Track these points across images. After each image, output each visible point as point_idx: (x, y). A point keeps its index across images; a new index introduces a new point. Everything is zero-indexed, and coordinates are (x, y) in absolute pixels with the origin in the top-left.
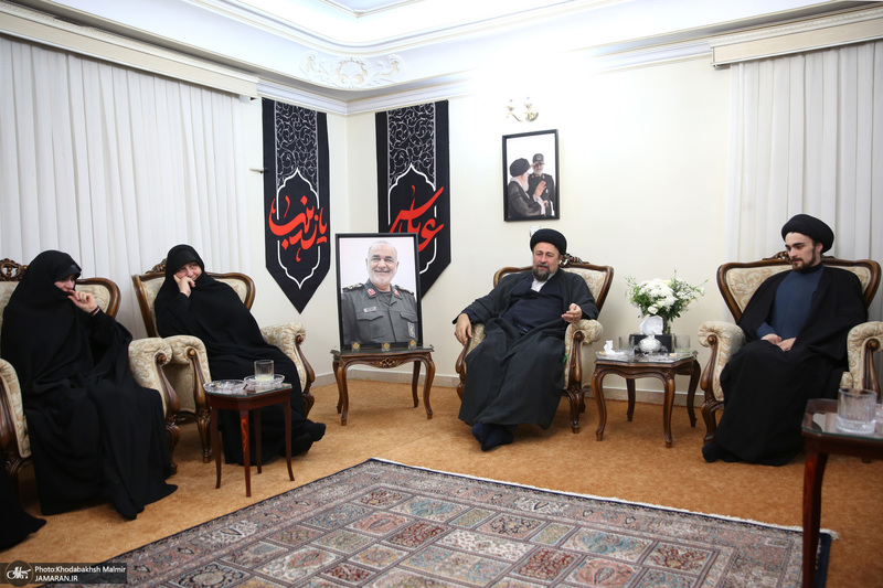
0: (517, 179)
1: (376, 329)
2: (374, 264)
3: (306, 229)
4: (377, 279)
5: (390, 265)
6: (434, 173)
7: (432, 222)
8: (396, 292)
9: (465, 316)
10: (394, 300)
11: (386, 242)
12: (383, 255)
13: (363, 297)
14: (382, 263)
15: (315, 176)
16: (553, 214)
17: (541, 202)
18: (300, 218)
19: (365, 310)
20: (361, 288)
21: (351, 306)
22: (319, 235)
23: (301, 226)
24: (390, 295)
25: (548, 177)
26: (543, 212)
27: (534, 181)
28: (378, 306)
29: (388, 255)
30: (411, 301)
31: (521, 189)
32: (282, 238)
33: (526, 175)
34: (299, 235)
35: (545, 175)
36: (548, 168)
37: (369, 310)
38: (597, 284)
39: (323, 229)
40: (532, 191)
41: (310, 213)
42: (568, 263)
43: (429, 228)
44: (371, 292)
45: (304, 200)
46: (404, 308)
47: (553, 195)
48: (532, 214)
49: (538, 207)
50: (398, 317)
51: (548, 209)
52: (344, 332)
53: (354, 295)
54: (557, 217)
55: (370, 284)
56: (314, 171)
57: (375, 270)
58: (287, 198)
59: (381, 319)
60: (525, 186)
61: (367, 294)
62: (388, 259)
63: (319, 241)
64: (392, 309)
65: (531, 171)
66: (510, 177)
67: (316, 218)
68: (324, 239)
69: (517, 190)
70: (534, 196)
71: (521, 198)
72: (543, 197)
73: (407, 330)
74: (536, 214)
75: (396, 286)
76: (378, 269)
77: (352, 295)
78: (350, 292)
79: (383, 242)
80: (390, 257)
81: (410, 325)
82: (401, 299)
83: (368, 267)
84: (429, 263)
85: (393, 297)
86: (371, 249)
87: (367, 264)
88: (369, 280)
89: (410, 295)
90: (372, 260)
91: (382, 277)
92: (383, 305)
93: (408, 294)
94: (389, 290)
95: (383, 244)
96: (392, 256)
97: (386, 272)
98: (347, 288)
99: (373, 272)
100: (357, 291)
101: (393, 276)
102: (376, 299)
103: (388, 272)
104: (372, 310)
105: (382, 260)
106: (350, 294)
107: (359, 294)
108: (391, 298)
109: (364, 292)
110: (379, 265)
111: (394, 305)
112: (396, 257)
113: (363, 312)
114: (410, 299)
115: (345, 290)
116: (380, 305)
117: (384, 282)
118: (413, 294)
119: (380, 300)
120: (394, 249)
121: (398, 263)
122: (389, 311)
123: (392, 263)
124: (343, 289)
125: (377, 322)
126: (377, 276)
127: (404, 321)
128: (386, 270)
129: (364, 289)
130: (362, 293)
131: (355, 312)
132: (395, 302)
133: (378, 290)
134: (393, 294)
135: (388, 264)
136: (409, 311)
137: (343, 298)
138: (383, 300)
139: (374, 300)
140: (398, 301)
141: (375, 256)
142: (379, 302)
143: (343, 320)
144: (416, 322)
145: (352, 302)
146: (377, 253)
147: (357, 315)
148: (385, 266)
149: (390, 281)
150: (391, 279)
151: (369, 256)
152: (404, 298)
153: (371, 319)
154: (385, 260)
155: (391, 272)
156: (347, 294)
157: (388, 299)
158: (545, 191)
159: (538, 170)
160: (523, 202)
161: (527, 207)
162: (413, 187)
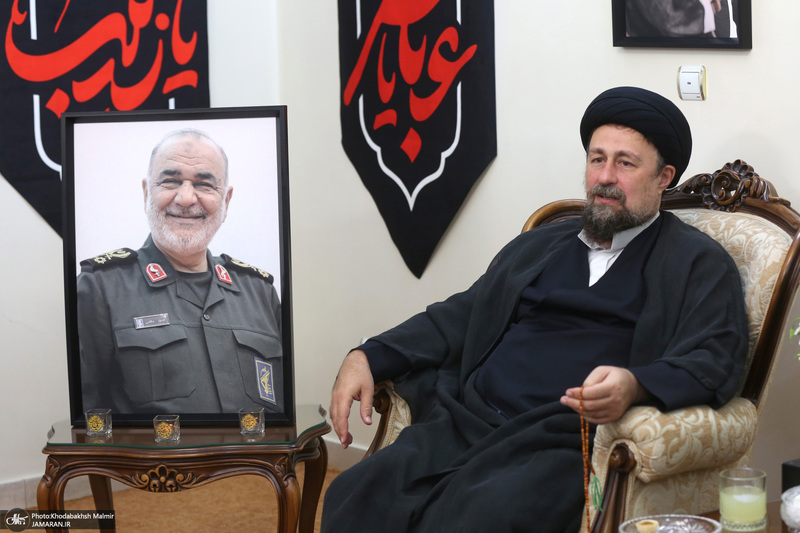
1: (168, 373)
2: (165, 194)
3: (129, 55)
4: (172, 238)
5: (209, 197)
8: (223, 274)
9: (361, 362)
10: (216, 294)
11: (198, 134)
12: (189, 168)
13: (132, 285)
14: (186, 193)
16: (734, 32)
18: (108, 29)
19: (140, 323)
20: (128, 262)
21: (101, 310)
22: (171, 68)
24: (207, 281)
26: (710, 24)
28: (172, 313)
29: (203, 168)
30: (266, 297)
32: (46, 88)
34: (106, 73)
37: (150, 323)
39: (183, 52)
42: (738, 196)
43: (448, 54)
44: (155, 271)
46: (245, 321)
48: (682, 30)
49: (696, 11)
50: (229, 345)
51: (721, 18)
52: (86, 378)
53: (109, 279)
55: (153, 251)
57: (168, 211)
59: (182, 349)
61: (144, 278)
62: (202, 181)
63: (174, 82)
64: (210, 320)
67: (162, 22)
68: (189, 78)
73: (251, 379)
74: (693, 29)
75: (223, 256)
76: (174, 210)
77: (106, 281)
78: (100, 272)
79: (191, 132)
80: (208, 176)
81: (261, 367)
82: (235, 293)
83: (148, 203)
84: (445, 155)
85: (214, 287)
86: (158, 154)
87: (146, 195)
88: (150, 239)
89: (263, 282)
90: (159, 184)
91: (186, 232)
92: (186, 310)
93: (256, 280)
94: (203, 267)
95: (188, 139)
96: (213, 172)
97: (196, 217)
98: (92, 260)
99: (162, 217)
100: (119, 269)
101: (216, 229)
102: (168, 293)
103: (202, 217)
104: (157, 322)
105: (187, 185)
106: (98, 278)
107: (122, 278)
108: (209, 288)
109: (137, 273)
110: (177, 199)
111: (218, 309)
112: (226, 174)
113: (134, 326)
114: (262, 295)
115: (87, 267)
116: (178, 308)
117: (189, 246)
118: (270, 280)
119: (178, 297)
120: (219, 153)
121: (231, 192)
122: (202, 327)
123: (212, 191)
124: (82, 263)
125: (170, 356)
126: (172, 230)
127: (243, 355)
128: (196, 211)
129: (136, 265)
130: (131, 274)
131: (111, 326)
132: (221, 302)
133: (172, 267)
134: (215, 280)
135: (202, 195)
136: (257, 329)
137: (81, 286)
138: (187, 294)
139: (162, 296)
140: (229, 298)
141: (167, 172)
142: (175, 301)
143: (81, 347)
144: (277, 359)
145: (105, 299)
146: (173, 165)
147: (118, 335)
148: (195, 199)
149: (206, 244)
150: (209, 237)
151: (150, 172)
152: (244, 290)
153: (154, 347)
154: (195, 184)
155: (209, 218)
156: (92, 276)
157: (201, 292)
161: (669, 9)
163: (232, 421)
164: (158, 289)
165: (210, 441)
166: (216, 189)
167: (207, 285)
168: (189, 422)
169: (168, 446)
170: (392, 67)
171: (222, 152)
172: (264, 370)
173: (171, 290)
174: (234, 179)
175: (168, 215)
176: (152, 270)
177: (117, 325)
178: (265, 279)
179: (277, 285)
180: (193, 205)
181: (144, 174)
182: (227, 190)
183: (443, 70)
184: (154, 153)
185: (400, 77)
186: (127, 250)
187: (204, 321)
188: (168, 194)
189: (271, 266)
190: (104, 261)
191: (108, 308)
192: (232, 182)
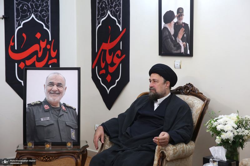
0: (167, 26)
1: (49, 132)
2: (50, 88)
3: (40, 55)
4: (51, 99)
5: (61, 89)
8: (64, 108)
10: (62, 113)
11: (58, 74)
12: (56, 82)
13: (41, 110)
14: (55, 88)
15: (48, 19)
16: (189, 53)
17: (181, 44)
18: (36, 47)
19: (42, 120)
20: (39, 105)
21: (32, 116)
22: (50, 58)
23: (36, 53)
24: (59, 109)
25: (186, 25)
26: (183, 51)
28: (50, 117)
29: (59, 82)
30: (74, 114)
31: (169, 33)
32: (19, 62)
33: (173, 23)
34: (34, 59)
35: (184, 23)
36: (186, 19)
37: (45, 120)
39: (53, 54)
40: (176, 35)
41: (43, 44)
42: (189, 92)
43: (118, 57)
44: (46, 107)
45: (38, 35)
46: (69, 119)
47: (189, 39)
48: (176, 52)
49: (179, 47)
50: (64, 125)
51: (186, 49)
53: (35, 109)
54: (191, 55)
55: (46, 102)
56: (48, 16)
57: (50, 92)
58: (24, 35)
59: (53, 126)
60: (172, 31)
61: (44, 108)
62: (59, 85)
63: (51, 62)
64: (60, 119)
65: (175, 20)
67: (48, 47)
68: (55, 61)
69: (167, 33)
70: (177, 39)
71: (169, 39)
72: (183, 39)
73: (70, 134)
74: (178, 51)
75: (64, 103)
76: (52, 92)
77: (34, 109)
78: (32, 107)
79: (57, 73)
80: (61, 84)
81: (72, 131)
82: (66, 112)
83: (45, 90)
84: (117, 81)
85: (61, 111)
86: (48, 78)
87: (45, 88)
88: (45, 99)
89: (73, 110)
90: (48, 86)
91: (55, 97)
92: (54, 117)
93: (72, 109)
94: (59, 106)
95: (56, 75)
96: (62, 83)
97: (57, 94)
98: (31, 104)
99: (49, 94)
100: (37, 106)
101: (62, 97)
102: (49, 112)
103: (59, 94)
104: (46, 119)
105: (55, 86)
106: (32, 108)
107: (38, 108)
108: (60, 111)
109: (42, 107)
110: (53, 89)
111: (62, 116)
112: (65, 84)
113: (41, 120)
115: (29, 105)
116: (52, 116)
117: (55, 101)
118: (75, 109)
119: (52, 113)
120: (63, 79)
121: (66, 88)
122: (58, 121)
123: (61, 87)
124: (28, 105)
125: (49, 128)
126: (51, 97)
127: (68, 128)
128: (57, 92)
129: (42, 105)
130: (40, 107)
131: (35, 120)
132: (63, 115)
133: (51, 106)
134: (61, 109)
135: (59, 88)
136: (72, 121)
137: (27, 110)
138: (55, 113)
139: (48, 113)
140: (65, 114)
141: (50, 83)
142: (51, 114)
143: (27, 125)
144: (76, 129)
145: (33, 114)
146: (52, 81)
147: (36, 122)
148: (57, 89)
149: (60, 100)
150: (60, 99)
151: (46, 83)
152: (69, 112)
153: (45, 126)
154: (57, 86)
155: (60, 94)
156: (30, 108)
157: (58, 112)
158: (184, 35)
159: (180, 19)
160: (170, 42)
161: (173, 47)
162: (110, 27)
163: (64, 144)
164: (47, 111)
165: (59, 149)
166: (62, 87)
167: (59, 110)
168: (54, 144)
169: (48, 150)
170: (104, 59)
171: (64, 78)
172: (73, 131)
173: (50, 111)
174: (67, 85)
175: (50, 93)
176: (46, 106)
177: (36, 120)
178: (74, 109)
179: (77, 111)
180: (56, 91)
181: (44, 83)
182: (65, 87)
183: (117, 60)
184: (47, 78)
185: (106, 62)
186: (39, 101)
187: (58, 119)
189: (75, 106)
190: (33, 104)
191: (34, 116)
192: (66, 85)
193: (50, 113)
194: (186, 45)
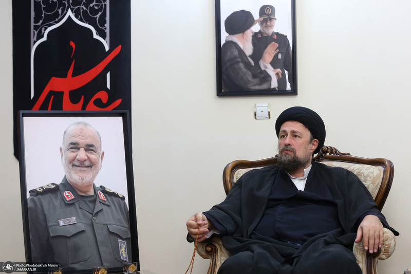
0: (235, 38)
1: (77, 249)
2: (71, 155)
4: (76, 177)
5: (93, 156)
6: (107, 25)
7: (103, 96)
8: (102, 196)
10: (99, 207)
11: (86, 124)
12: (83, 142)
13: (57, 203)
14: (82, 154)
16: (289, 87)
17: (271, 71)
19: (61, 223)
21: (41, 217)
24: (94, 200)
25: (281, 38)
26: (274, 84)
27: (260, 42)
28: (78, 217)
29: (89, 141)
30: (122, 207)
31: (241, 52)
33: (249, 34)
35: (277, 34)
36: (281, 26)
37: (66, 223)
38: (373, 183)
40: (258, 54)
43: (98, 103)
44: (68, 195)
46: (113, 220)
47: (289, 62)
48: (257, 87)
49: (267, 78)
50: (106, 232)
51: (281, 81)
53: (45, 200)
54: (294, 92)
55: (67, 185)
57: (74, 164)
59: (83, 235)
60: (248, 49)
61: (63, 199)
62: (89, 148)
64: (96, 220)
65: (256, 28)
66: (224, 36)
69: (236, 53)
70: (261, 63)
71: (241, 65)
72: (274, 64)
73: (116, 250)
74: (264, 86)
75: (101, 186)
76: (77, 163)
77: (43, 201)
78: (40, 196)
79: (82, 123)
80: (92, 146)
81: (121, 243)
82: (107, 205)
83: (63, 159)
85: (97, 203)
86: (67, 134)
87: (62, 155)
88: (65, 178)
89: (120, 200)
90: (68, 150)
91: (83, 174)
92: (84, 215)
93: (117, 198)
94: (92, 193)
95: (81, 126)
96: (94, 144)
97: (87, 167)
98: (36, 190)
99: (70, 167)
100: (50, 194)
101: (97, 173)
102: (75, 206)
103: (90, 166)
104: (70, 222)
105: (82, 150)
106: (39, 199)
107: (52, 199)
108: (95, 204)
109: (59, 196)
110: (78, 157)
111: (100, 214)
112: (101, 145)
113: (59, 225)
114: (120, 206)
115: (33, 193)
116: (81, 214)
117: (85, 181)
118: (123, 198)
119: (80, 208)
120: (97, 134)
121: (103, 154)
122: (92, 224)
123: (94, 153)
124: (30, 192)
125: (77, 240)
126: (76, 173)
127: (112, 237)
128: (87, 163)
129: (59, 192)
130: (56, 197)
131: (47, 225)
132: (101, 210)
133: (77, 193)
134: (98, 199)
135: (90, 155)
136: (119, 224)
137: (30, 204)
138: (85, 207)
139: (72, 208)
140: (105, 208)
141: (72, 144)
142: (79, 210)
143: (31, 237)
144: (129, 238)
145: (43, 211)
146: (75, 140)
147: (50, 230)
148: (86, 158)
149: (93, 181)
150: (94, 177)
151: (64, 143)
152: (112, 204)
153: (69, 235)
154: (86, 150)
155: (93, 167)
156: (35, 198)
157: (91, 205)
158: (276, 56)
159: (266, 27)
160: (244, 70)
161: (250, 78)
162: (72, 44)
164: (70, 204)
166: (96, 152)
167: (94, 201)
171: (98, 133)
172: (122, 245)
173: (77, 204)
174: (105, 147)
175: (74, 165)
176: (67, 194)
177: (50, 224)
178: (121, 198)
179: (127, 201)
180: (85, 160)
181: (60, 144)
182: (101, 153)
184: (65, 133)
186: (53, 184)
187: (93, 221)
188: (73, 155)
189: (123, 191)
190: (42, 190)
191: (45, 215)
192: (104, 149)
193: (76, 208)
194: (283, 74)
